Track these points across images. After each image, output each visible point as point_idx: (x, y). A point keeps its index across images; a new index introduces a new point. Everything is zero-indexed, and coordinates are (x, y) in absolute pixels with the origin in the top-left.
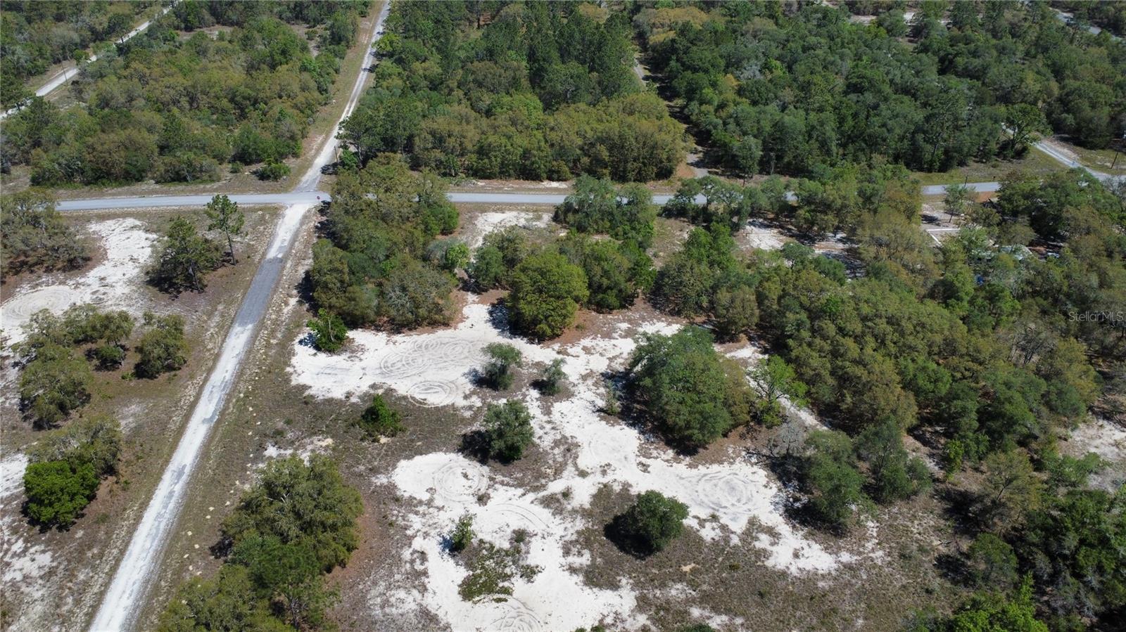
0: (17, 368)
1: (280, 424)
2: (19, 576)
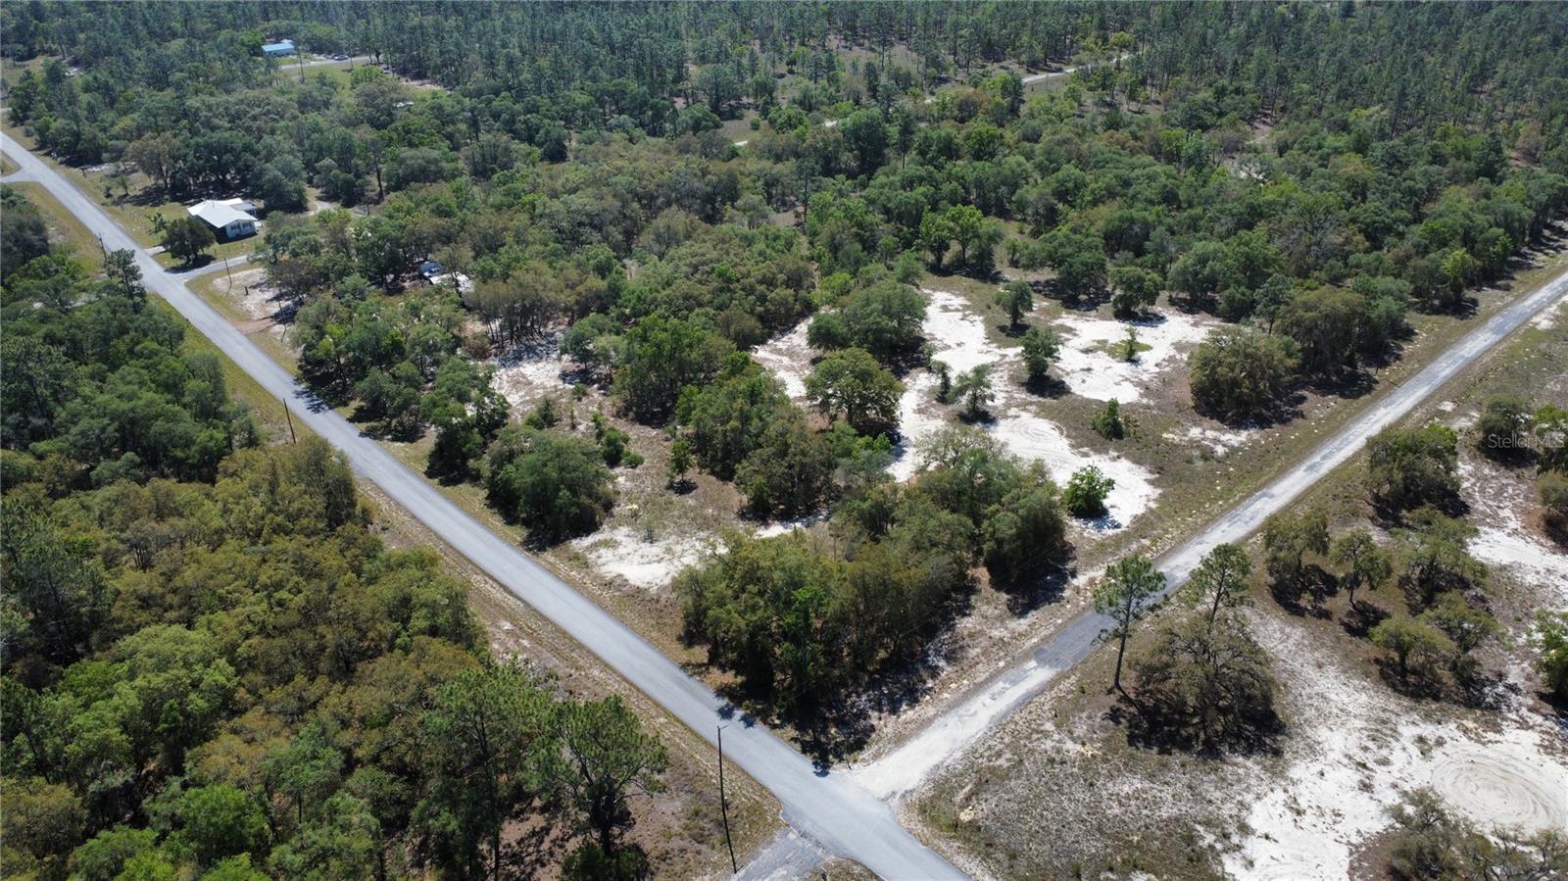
0: (1510, 681)
1: (1199, 464)
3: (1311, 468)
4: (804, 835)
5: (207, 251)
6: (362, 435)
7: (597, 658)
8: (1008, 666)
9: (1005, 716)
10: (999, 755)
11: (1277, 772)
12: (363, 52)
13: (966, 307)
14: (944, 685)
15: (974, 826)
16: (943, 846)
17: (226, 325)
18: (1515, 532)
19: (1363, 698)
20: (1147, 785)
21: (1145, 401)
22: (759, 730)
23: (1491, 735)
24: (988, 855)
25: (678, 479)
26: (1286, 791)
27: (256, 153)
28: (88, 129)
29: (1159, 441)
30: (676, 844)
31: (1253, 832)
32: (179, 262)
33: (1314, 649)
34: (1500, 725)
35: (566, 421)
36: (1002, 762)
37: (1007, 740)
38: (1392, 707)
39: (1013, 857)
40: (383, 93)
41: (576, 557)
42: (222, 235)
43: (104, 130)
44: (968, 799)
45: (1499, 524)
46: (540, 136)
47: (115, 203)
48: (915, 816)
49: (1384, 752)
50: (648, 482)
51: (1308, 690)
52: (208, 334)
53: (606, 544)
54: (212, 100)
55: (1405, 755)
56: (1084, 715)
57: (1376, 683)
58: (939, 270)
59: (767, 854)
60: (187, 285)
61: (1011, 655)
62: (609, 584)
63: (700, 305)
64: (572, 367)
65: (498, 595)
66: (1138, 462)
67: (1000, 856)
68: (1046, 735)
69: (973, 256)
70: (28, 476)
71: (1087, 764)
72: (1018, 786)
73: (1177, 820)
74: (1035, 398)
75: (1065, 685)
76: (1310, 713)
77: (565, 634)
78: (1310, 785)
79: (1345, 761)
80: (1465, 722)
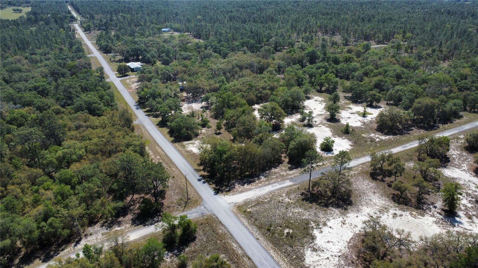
0: (436, 205)
1: (369, 143)
2: (456, 151)
3: (404, 147)
4: (205, 208)
5: (128, 73)
6: (146, 115)
7: (176, 166)
8: (281, 180)
9: (273, 191)
10: (266, 199)
11: (342, 214)
12: (188, 31)
13: (322, 101)
14: (261, 182)
15: (250, 212)
16: (239, 215)
17: (125, 90)
18: (464, 170)
19: (384, 202)
20: (303, 211)
21: (362, 126)
22: (206, 184)
23: (420, 217)
24: (250, 219)
25: (218, 132)
26: (343, 218)
27: (147, 52)
28: (110, 44)
29: (360, 136)
30: (173, 205)
31: (327, 226)
32: (120, 76)
33: (375, 189)
34: (424, 215)
35: (197, 117)
36: (266, 201)
37: (270, 196)
38: (391, 205)
39: (256, 220)
40: (186, 40)
41: (183, 146)
42: (132, 70)
43: (114, 45)
44: (252, 207)
45: (459, 167)
46: (222, 52)
47: (111, 62)
48: (236, 208)
49: (381, 215)
50: (210, 132)
51: (367, 198)
52: (120, 91)
53: (192, 143)
54: (142, 39)
55: (388, 217)
56: (295, 194)
57: (389, 199)
58: (320, 91)
59: (194, 210)
60: (120, 81)
61: (283, 178)
62: (188, 152)
63: (241, 91)
64: (205, 105)
65: (160, 151)
66: (350, 140)
67: (253, 220)
68: (282, 196)
69: (331, 88)
70: (63, 113)
71: (289, 204)
72: (267, 206)
73: (306, 219)
74: (329, 123)
75: (295, 187)
76: (363, 203)
77: (171, 160)
78: (352, 218)
79: (367, 215)
80: (413, 212)
